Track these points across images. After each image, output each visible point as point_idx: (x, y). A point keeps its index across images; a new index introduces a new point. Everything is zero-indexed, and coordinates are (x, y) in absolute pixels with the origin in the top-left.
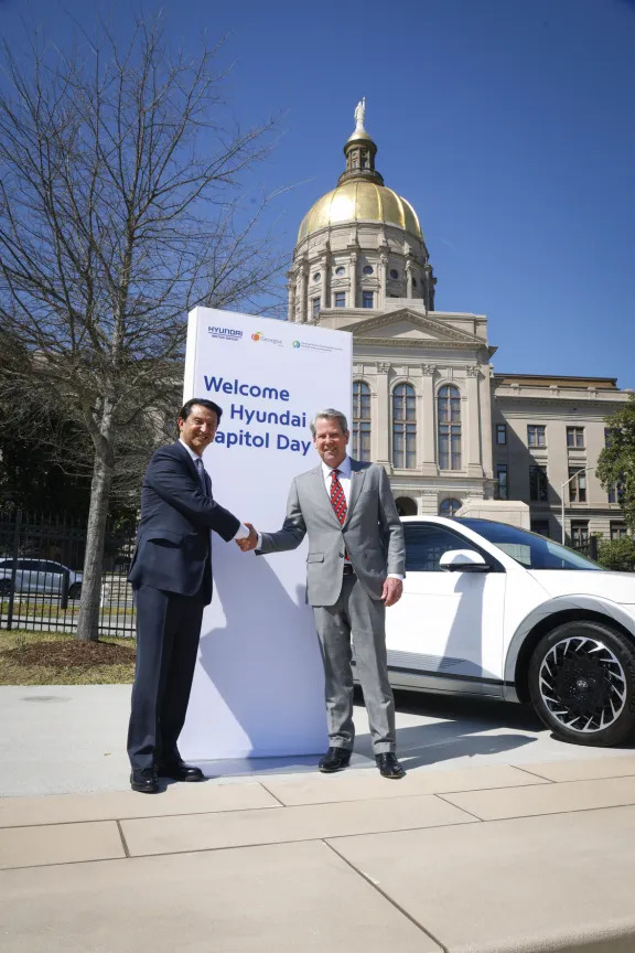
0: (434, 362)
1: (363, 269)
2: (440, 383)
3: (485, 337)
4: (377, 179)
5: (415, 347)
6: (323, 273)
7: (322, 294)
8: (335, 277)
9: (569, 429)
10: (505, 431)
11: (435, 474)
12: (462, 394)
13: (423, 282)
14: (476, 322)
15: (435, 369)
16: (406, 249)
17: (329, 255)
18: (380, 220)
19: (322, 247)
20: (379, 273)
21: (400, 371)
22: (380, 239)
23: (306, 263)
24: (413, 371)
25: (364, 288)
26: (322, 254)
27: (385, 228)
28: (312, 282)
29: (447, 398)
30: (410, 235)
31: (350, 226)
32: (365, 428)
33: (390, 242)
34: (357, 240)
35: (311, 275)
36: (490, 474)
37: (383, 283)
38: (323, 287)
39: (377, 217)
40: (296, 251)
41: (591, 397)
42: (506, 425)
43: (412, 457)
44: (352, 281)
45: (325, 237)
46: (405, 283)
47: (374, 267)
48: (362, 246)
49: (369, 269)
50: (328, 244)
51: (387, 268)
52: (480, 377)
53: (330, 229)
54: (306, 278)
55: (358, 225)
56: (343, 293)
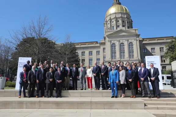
0: (127, 38)
1: (117, 21)
2: (129, 42)
3: (137, 33)
4: (120, 4)
5: (124, 36)
6: (110, 23)
7: (110, 27)
8: (112, 23)
9: (160, 48)
10: (146, 50)
11: (129, 59)
12: (134, 44)
13: (130, 22)
14: (135, 30)
15: (128, 40)
16: (125, 16)
17: (111, 19)
18: (120, 12)
19: (109, 18)
20: (120, 22)
21: (121, 41)
22: (120, 15)
23: (107, 22)
24: (123, 41)
25: (118, 25)
26: (109, 19)
27: (121, 13)
28: (108, 25)
29: (130, 45)
30: (126, 13)
31: (114, 13)
32: (115, 52)
33: (122, 15)
34: (116, 16)
35: (108, 24)
36: (140, 59)
37: (121, 23)
38: (110, 26)
39: (119, 11)
40: (105, 19)
41: (165, 41)
42: (146, 48)
43: (124, 57)
44: (115, 24)
45: (110, 16)
46: (126, 23)
47: (119, 21)
48: (117, 17)
49: (118, 21)
50: (110, 18)
51: (122, 20)
52: (137, 40)
53: (111, 15)
54: (107, 24)
55: (115, 13)
56: (114, 26)
